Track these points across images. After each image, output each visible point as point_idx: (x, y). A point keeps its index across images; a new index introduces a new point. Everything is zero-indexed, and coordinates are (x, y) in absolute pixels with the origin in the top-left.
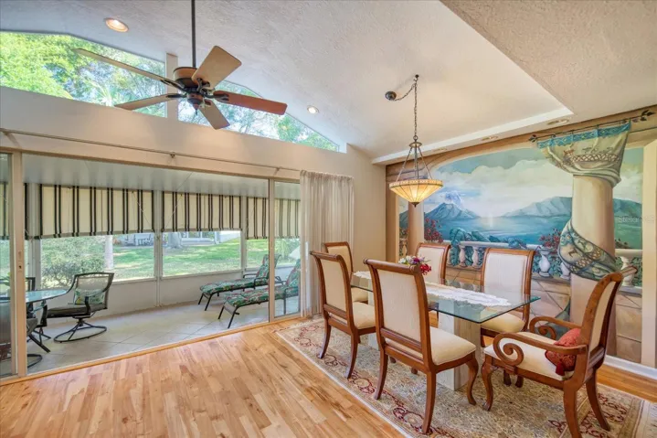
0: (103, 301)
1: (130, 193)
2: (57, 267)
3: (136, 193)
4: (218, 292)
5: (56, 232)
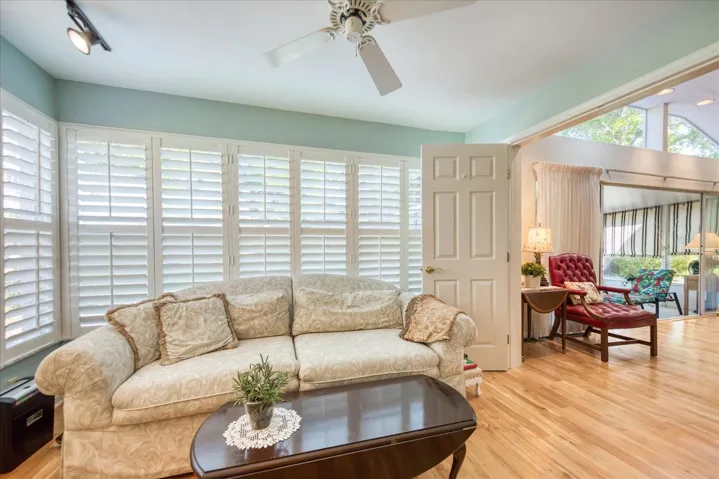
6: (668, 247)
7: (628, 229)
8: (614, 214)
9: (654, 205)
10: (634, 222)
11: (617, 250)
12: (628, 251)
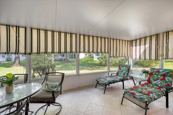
0: (59, 90)
1: (67, 34)
2: (38, 68)
3: (70, 34)
4: (109, 84)
5: (38, 51)
6: (163, 55)
7: (142, 47)
8: (136, 40)
9: (155, 34)
10: (145, 44)
11: (138, 57)
12: (143, 57)
